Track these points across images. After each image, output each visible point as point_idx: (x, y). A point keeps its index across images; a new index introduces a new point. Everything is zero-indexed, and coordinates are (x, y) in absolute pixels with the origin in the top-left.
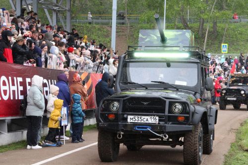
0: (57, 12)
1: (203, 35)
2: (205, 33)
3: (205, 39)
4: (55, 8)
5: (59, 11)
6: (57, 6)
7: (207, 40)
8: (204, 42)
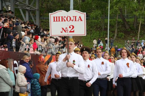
0: (29, 11)
1: (137, 27)
2: (139, 26)
3: (138, 30)
4: (28, 8)
5: (30, 10)
6: (29, 7)
7: (140, 31)
8: (138, 32)
